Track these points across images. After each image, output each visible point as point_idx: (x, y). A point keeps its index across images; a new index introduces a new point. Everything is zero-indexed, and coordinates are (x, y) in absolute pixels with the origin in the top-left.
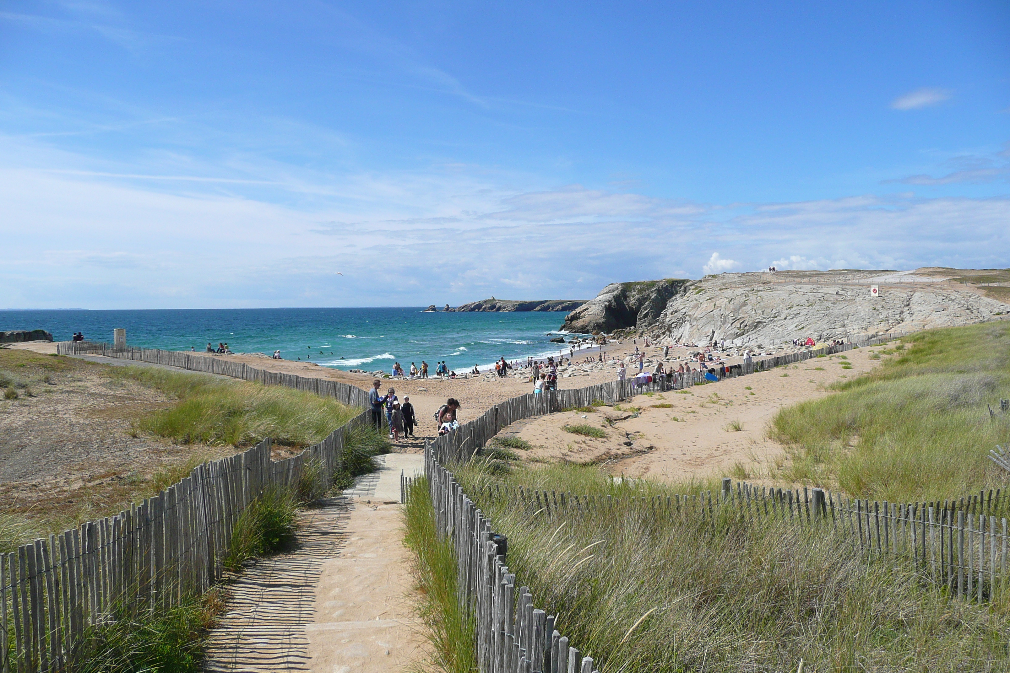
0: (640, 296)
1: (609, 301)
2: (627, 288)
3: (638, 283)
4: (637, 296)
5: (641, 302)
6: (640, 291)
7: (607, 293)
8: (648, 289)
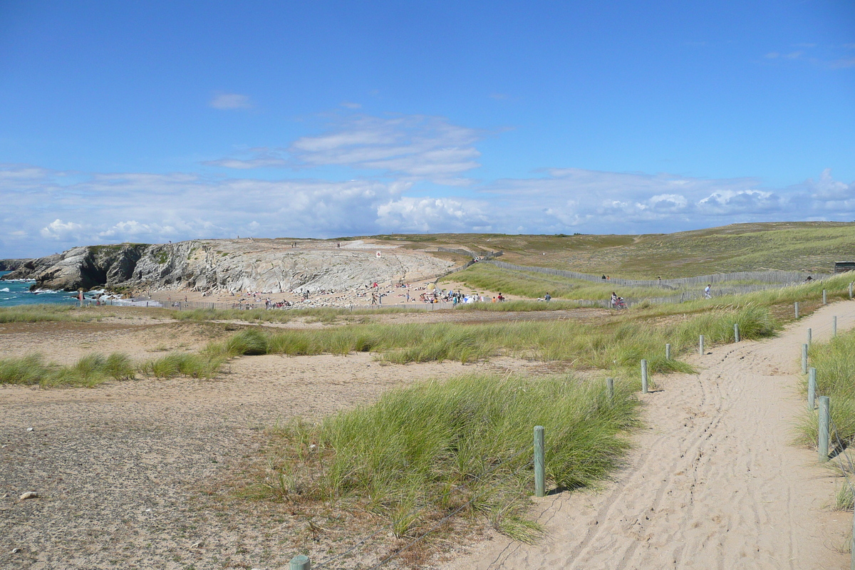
0: (107, 257)
1: (81, 263)
2: (93, 251)
3: (104, 247)
4: (105, 258)
5: (109, 263)
6: (107, 254)
7: (75, 255)
8: (115, 252)
